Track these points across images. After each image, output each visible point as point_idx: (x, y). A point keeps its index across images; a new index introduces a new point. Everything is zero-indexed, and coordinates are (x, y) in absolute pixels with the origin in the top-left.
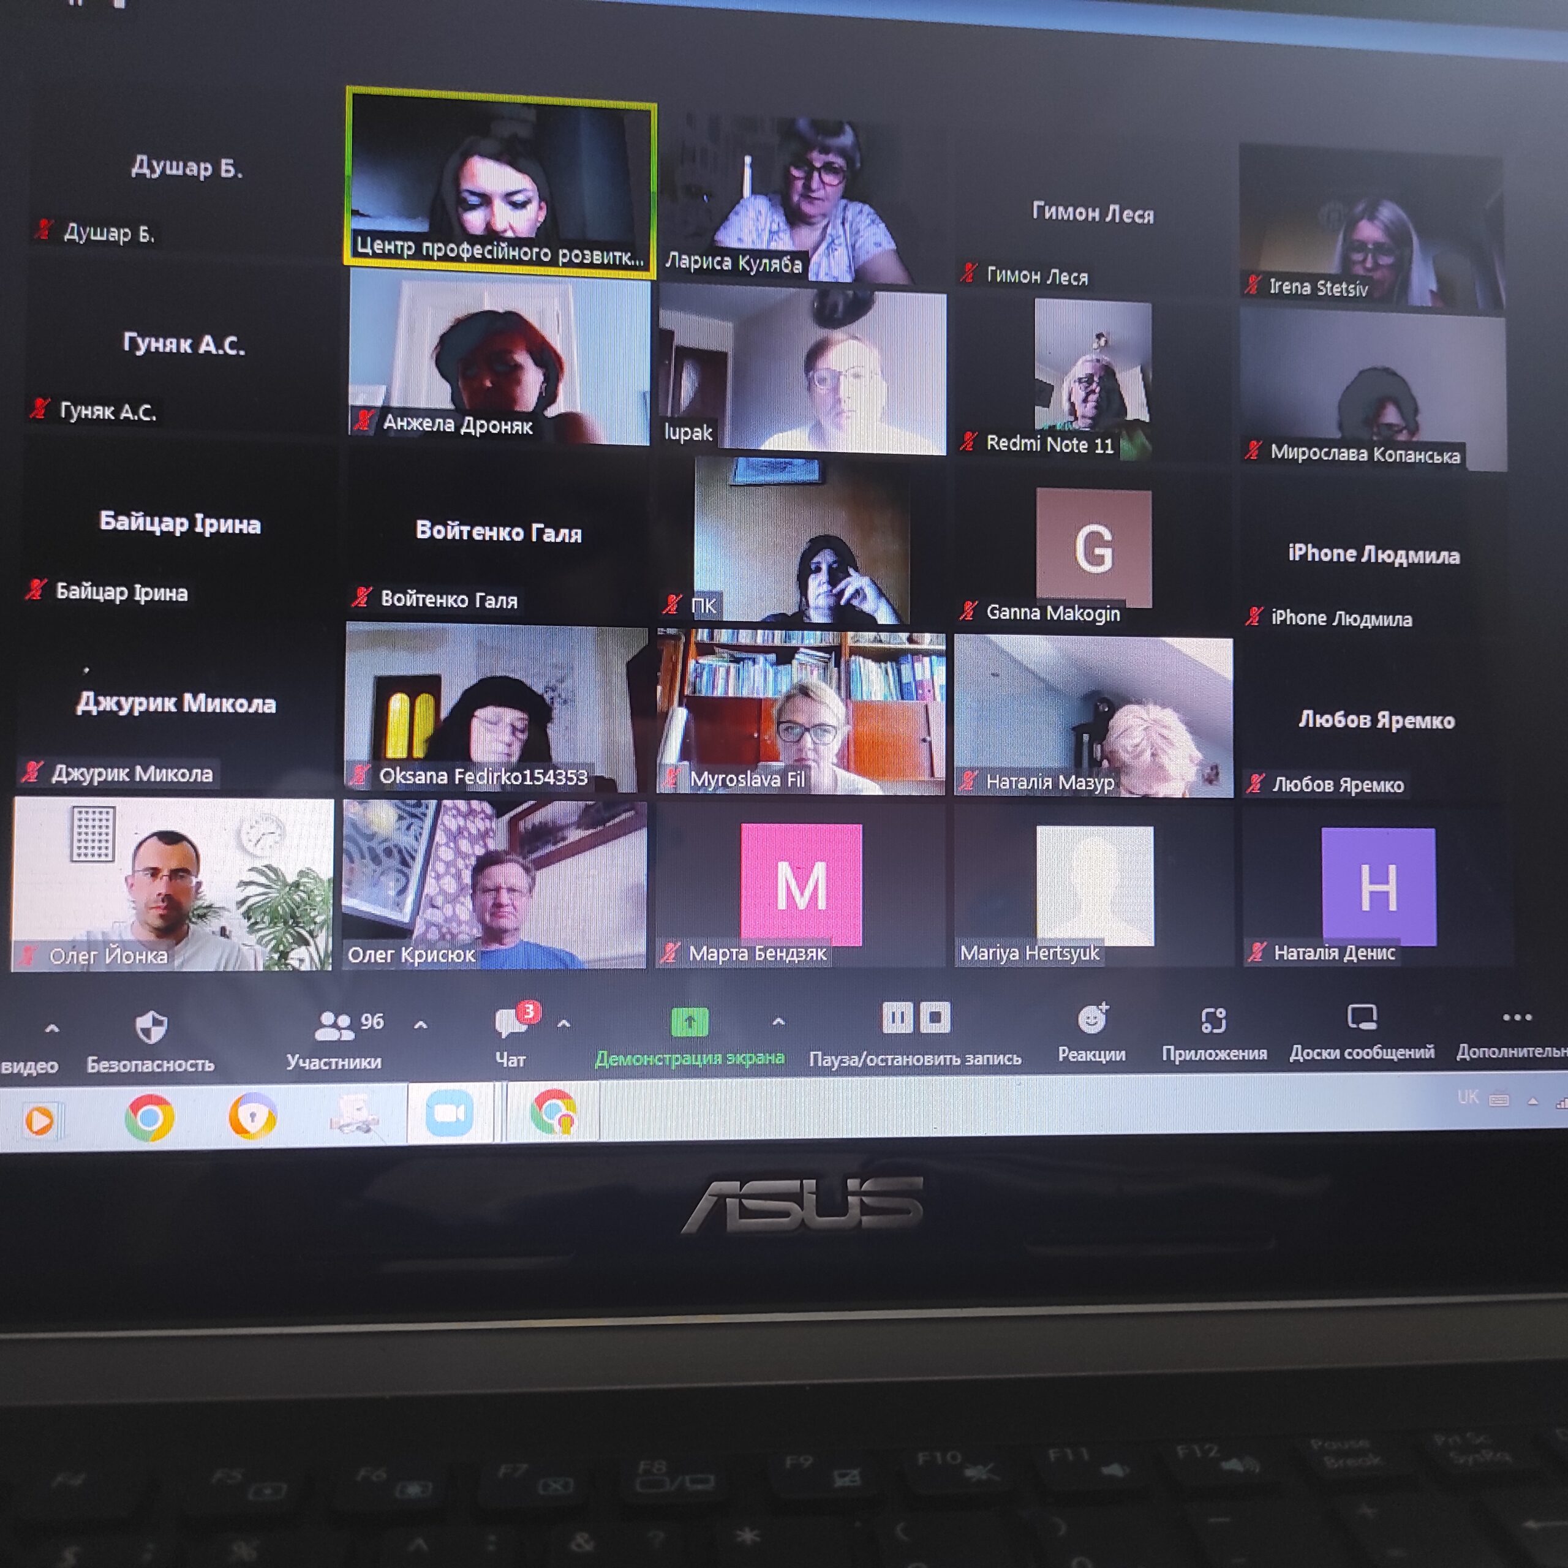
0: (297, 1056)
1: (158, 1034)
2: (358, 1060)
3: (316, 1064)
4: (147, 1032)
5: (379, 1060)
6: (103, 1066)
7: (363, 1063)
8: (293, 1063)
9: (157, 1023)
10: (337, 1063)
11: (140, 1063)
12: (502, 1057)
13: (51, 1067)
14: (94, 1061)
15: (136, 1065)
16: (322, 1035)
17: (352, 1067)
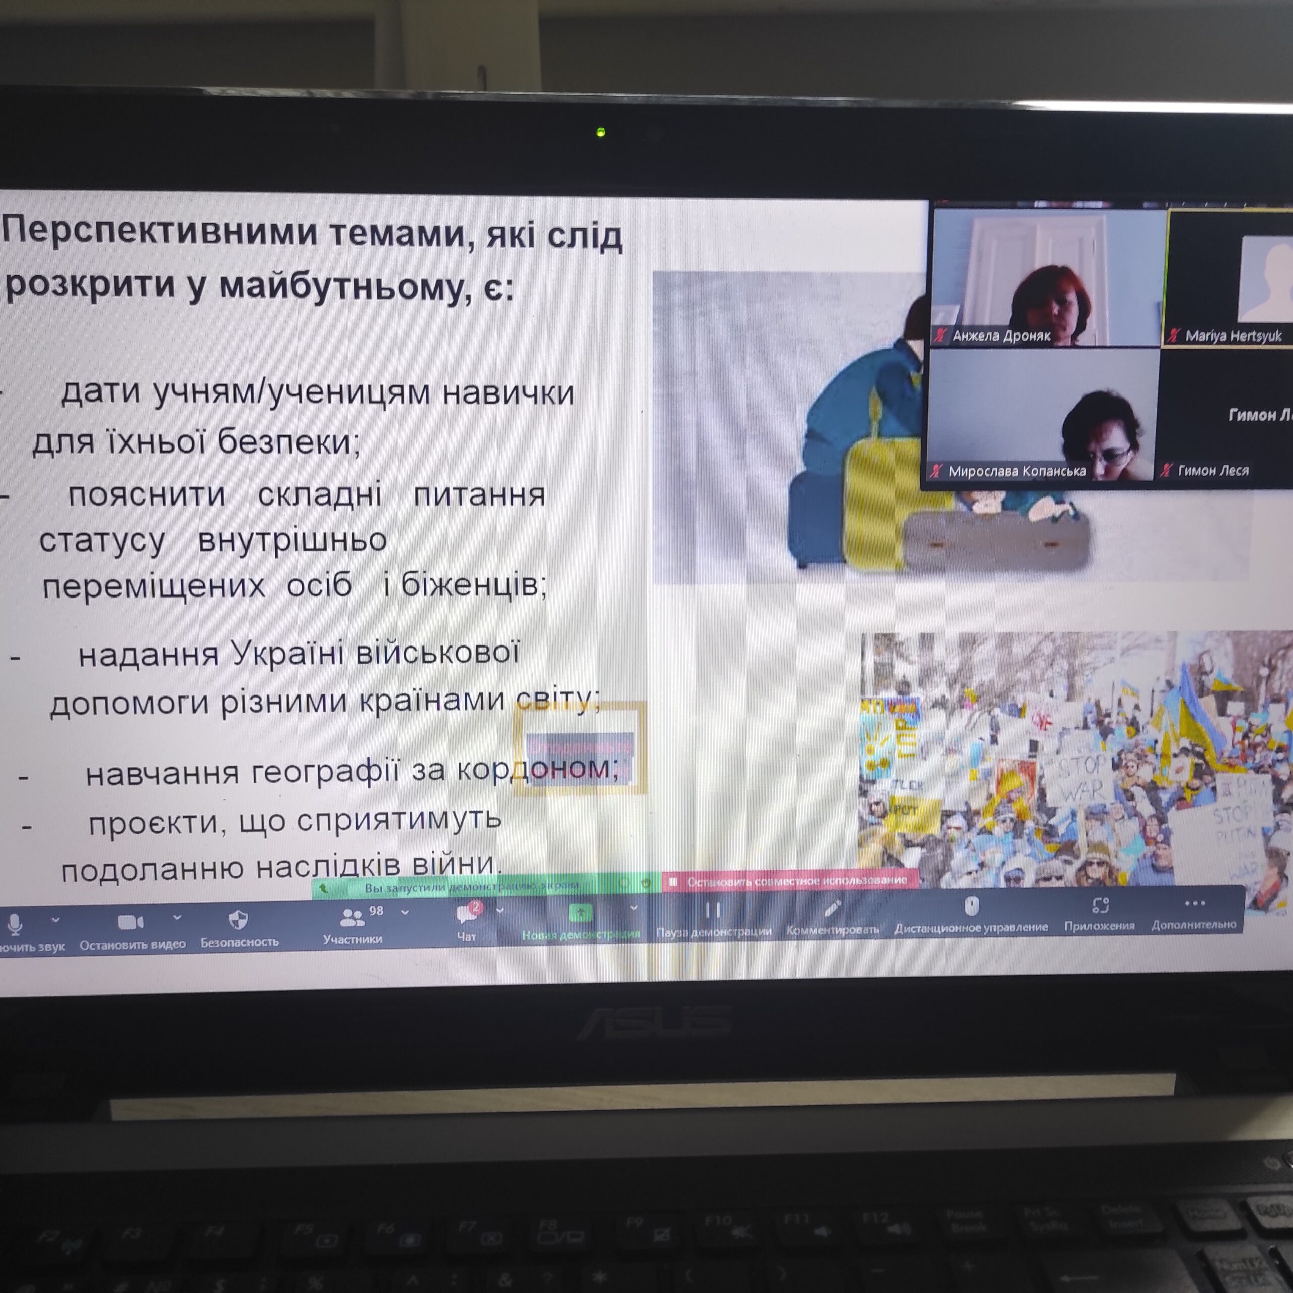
0: (330, 936)
1: (243, 924)
2: (368, 938)
3: (343, 941)
4: (236, 923)
5: (381, 938)
6: (210, 944)
7: (370, 940)
8: (327, 940)
9: (241, 917)
10: (355, 940)
11: (233, 942)
12: (461, 936)
13: (182, 944)
14: (204, 941)
15: (231, 943)
16: (345, 923)
17: (364, 942)
